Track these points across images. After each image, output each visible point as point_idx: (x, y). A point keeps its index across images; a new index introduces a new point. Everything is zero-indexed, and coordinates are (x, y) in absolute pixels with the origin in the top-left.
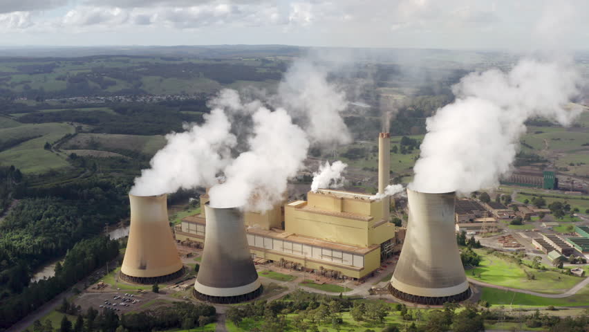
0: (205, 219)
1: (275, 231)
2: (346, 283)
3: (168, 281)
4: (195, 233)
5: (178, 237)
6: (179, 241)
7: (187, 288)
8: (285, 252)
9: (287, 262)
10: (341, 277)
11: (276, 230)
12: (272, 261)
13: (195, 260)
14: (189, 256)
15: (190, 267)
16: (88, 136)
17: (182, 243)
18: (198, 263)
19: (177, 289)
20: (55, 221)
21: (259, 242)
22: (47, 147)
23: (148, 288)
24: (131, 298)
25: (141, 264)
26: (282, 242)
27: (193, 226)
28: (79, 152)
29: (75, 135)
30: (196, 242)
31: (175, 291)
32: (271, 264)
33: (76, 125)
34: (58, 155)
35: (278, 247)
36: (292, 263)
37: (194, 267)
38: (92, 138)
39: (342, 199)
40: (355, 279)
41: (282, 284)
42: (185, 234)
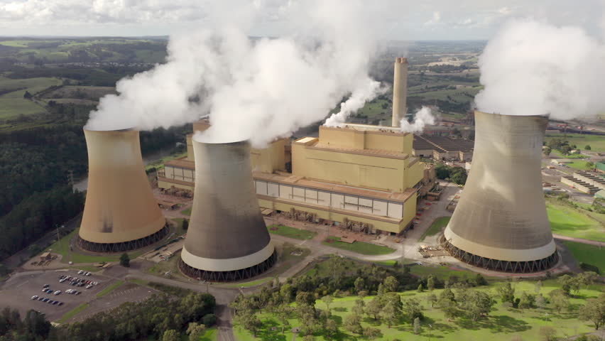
0: (194, 162)
1: (279, 175)
2: (382, 240)
3: (145, 245)
4: (181, 179)
5: (161, 184)
6: (163, 189)
7: (171, 257)
8: (296, 200)
9: (299, 213)
10: (374, 232)
11: (281, 173)
12: (279, 212)
13: (182, 213)
14: (174, 208)
15: (176, 225)
16: (75, 88)
17: (166, 191)
18: (187, 217)
19: (157, 259)
20: (10, 169)
21: (261, 188)
22: (27, 96)
23: (114, 260)
24: (86, 279)
25: (105, 226)
26: (291, 188)
27: (178, 171)
28: (59, 101)
29: (61, 87)
30: (183, 190)
31: (153, 262)
32: (279, 215)
33: (64, 79)
34: (36, 102)
35: (286, 195)
36: (306, 213)
37: (181, 224)
38: (79, 90)
39: (365, 133)
40: (393, 234)
41: (301, 244)
42: (169, 181)
